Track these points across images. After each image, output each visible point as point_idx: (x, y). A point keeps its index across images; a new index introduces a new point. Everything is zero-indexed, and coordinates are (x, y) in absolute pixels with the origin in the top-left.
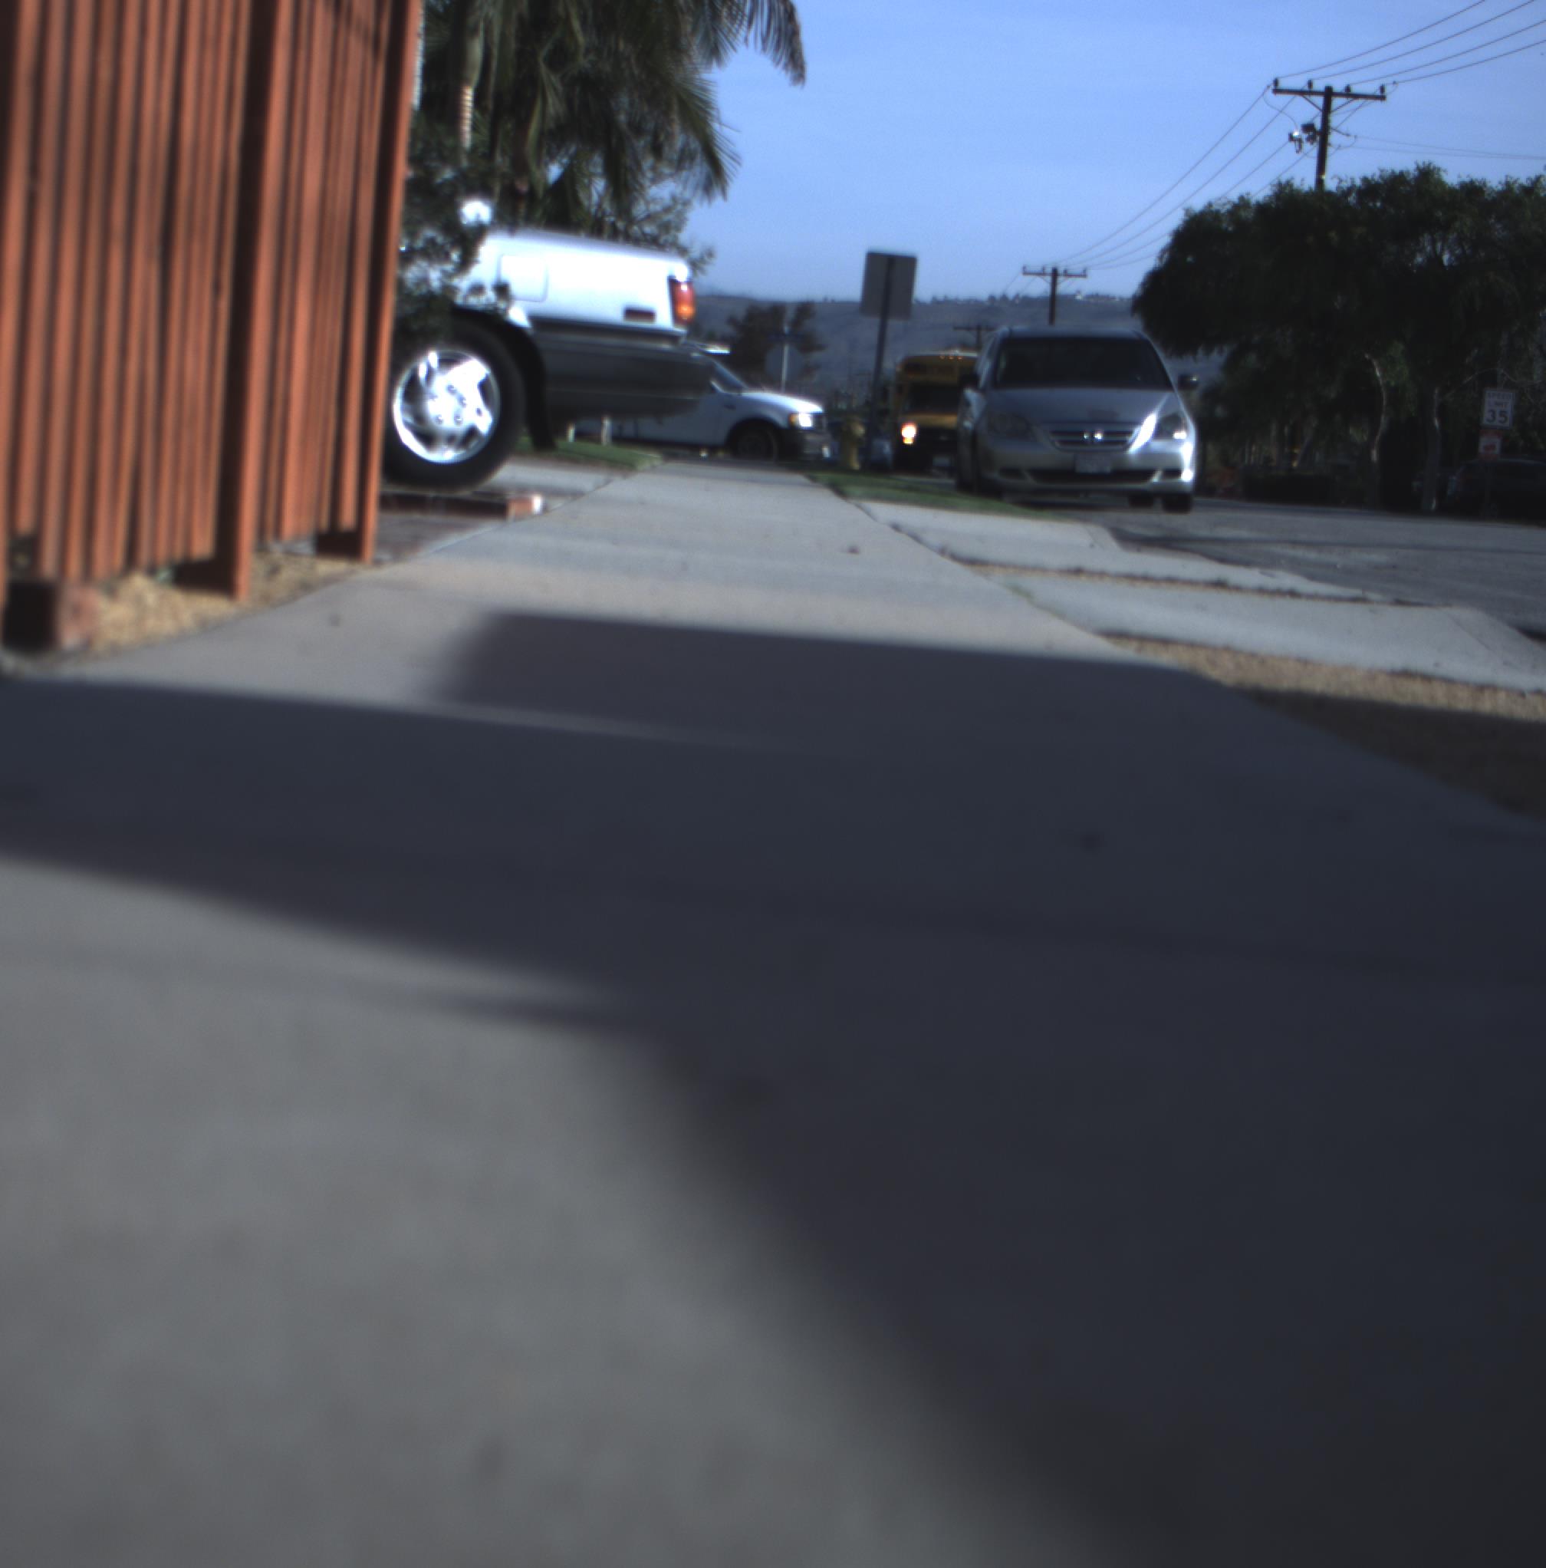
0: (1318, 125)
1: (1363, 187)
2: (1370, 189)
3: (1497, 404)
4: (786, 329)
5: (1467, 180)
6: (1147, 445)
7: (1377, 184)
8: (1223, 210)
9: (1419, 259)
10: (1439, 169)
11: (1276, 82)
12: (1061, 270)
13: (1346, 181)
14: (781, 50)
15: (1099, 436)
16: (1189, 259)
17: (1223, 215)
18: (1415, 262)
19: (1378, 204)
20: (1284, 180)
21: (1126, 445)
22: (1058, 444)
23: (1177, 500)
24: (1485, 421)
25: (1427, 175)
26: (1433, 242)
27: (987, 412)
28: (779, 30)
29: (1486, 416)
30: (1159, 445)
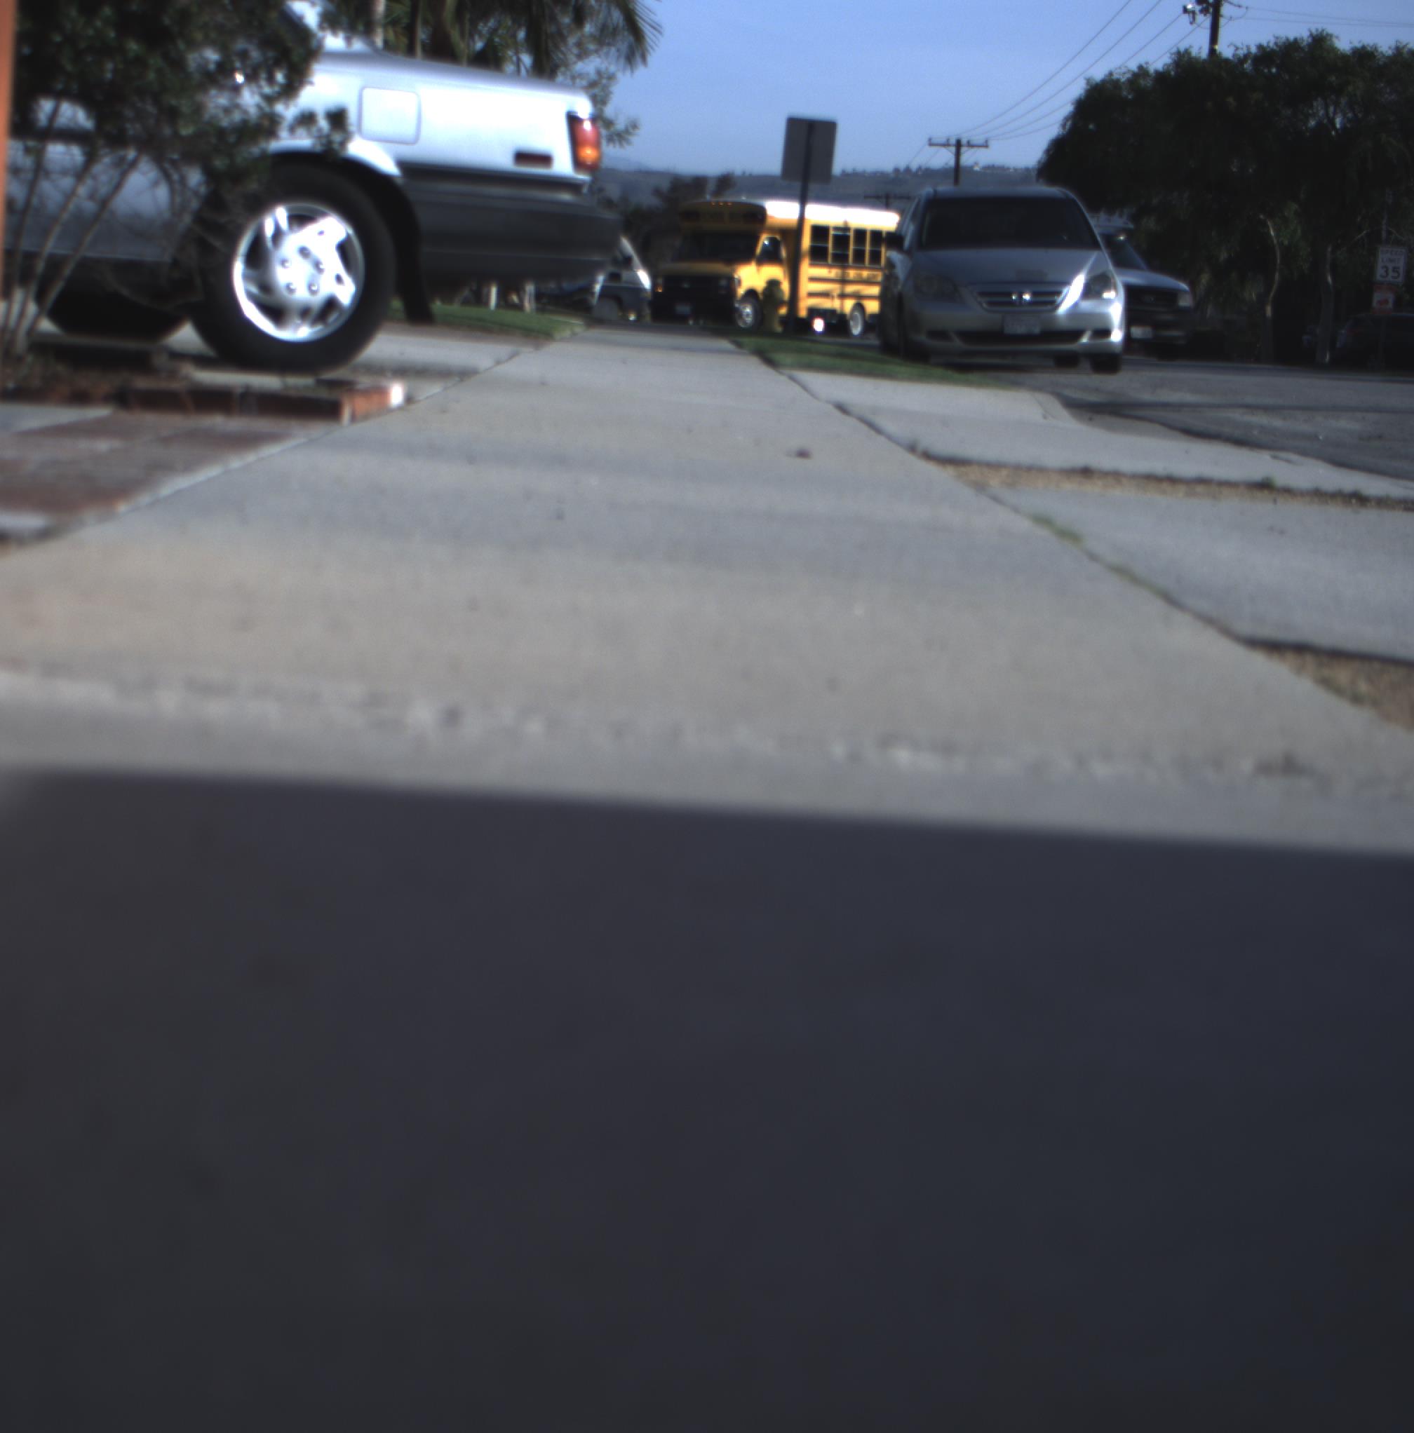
1: (1259, 54)
2: (1264, 56)
3: (1390, 260)
5: (1359, 45)
6: (1076, 305)
7: (1273, 51)
9: (1312, 123)
10: (1331, 36)
12: (964, 141)
13: (1242, 49)
15: (1027, 297)
16: (1091, 127)
17: (1123, 83)
18: (1309, 125)
19: (1273, 70)
20: (1182, 50)
21: (1057, 306)
22: (985, 305)
23: (1106, 361)
24: (1378, 278)
25: (1320, 41)
26: (1326, 107)
27: (913, 274)
29: (1379, 272)
30: (1087, 305)
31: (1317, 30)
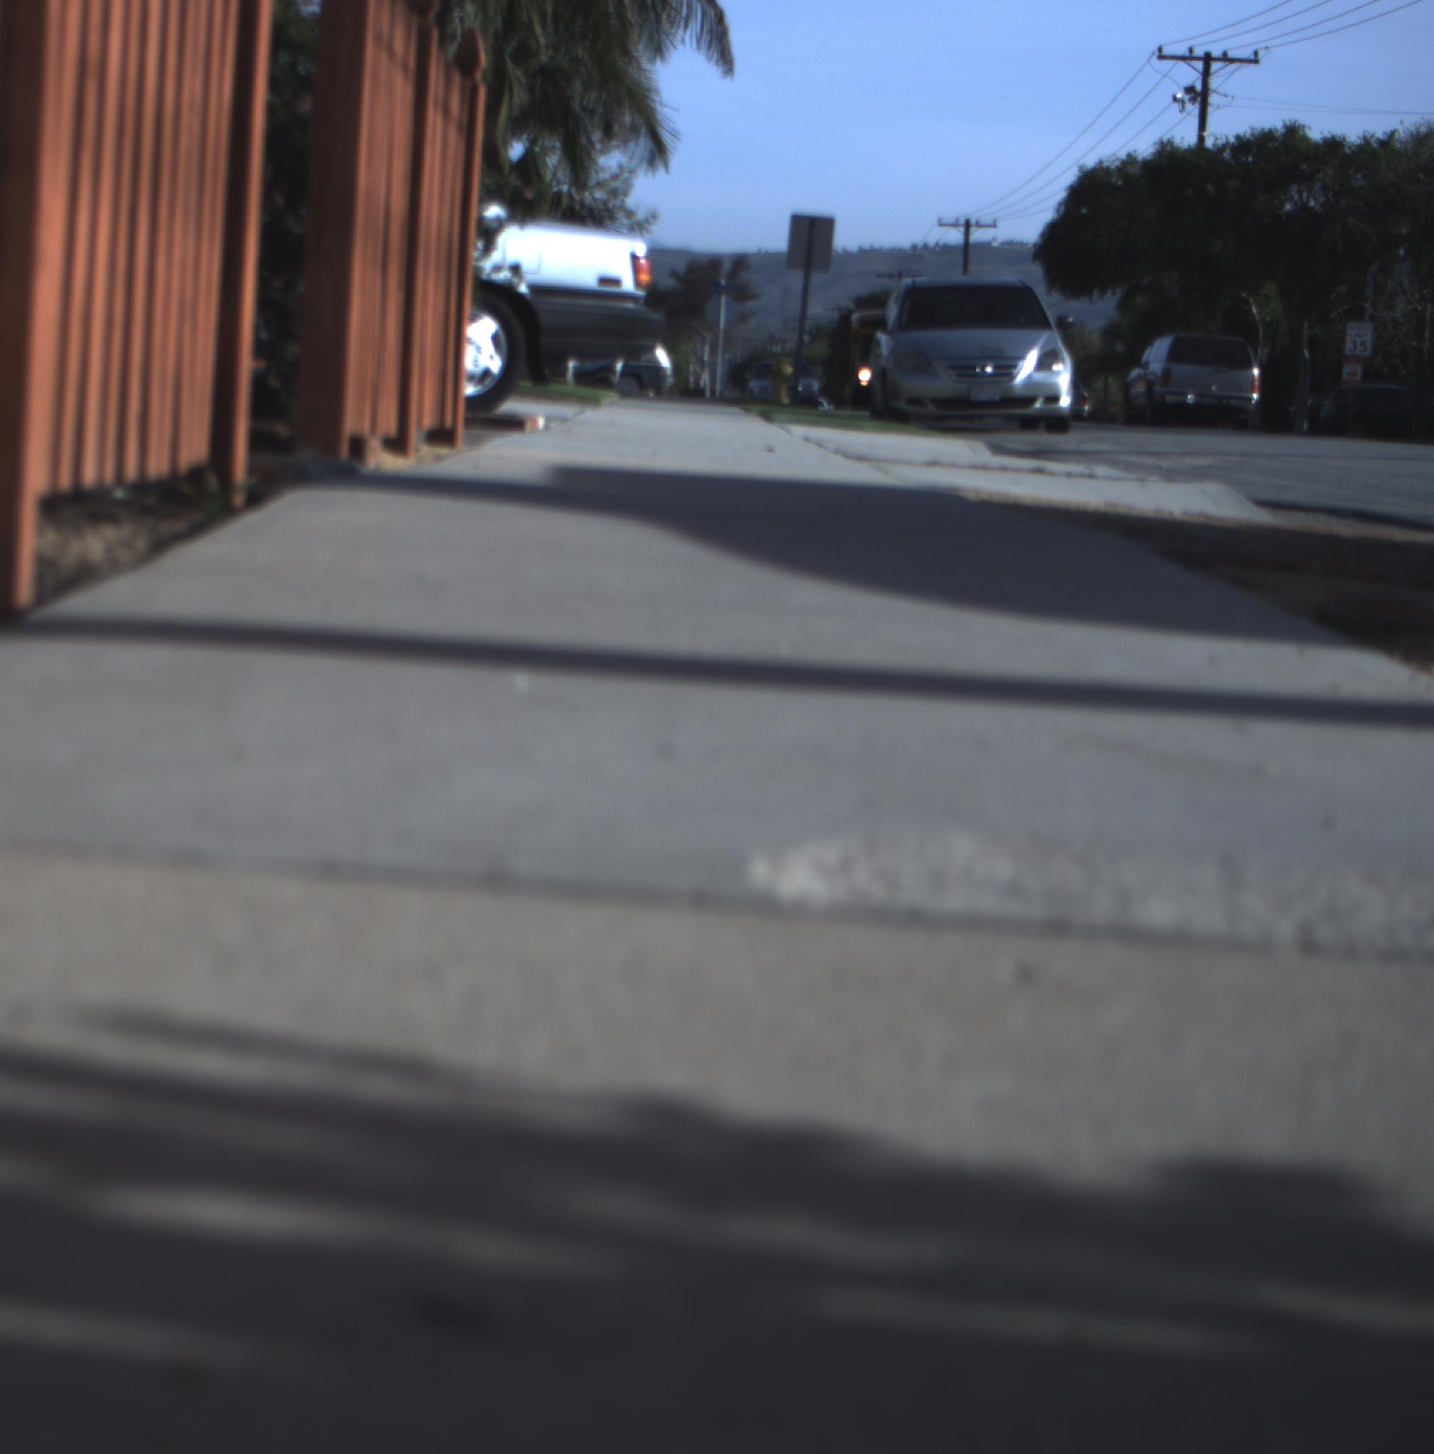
0: (1199, 87)
1: (1236, 144)
2: (1242, 146)
3: (1358, 335)
4: (723, 282)
5: (1329, 136)
6: (1030, 376)
7: (1249, 141)
8: (1113, 167)
9: (1288, 207)
10: (1304, 126)
11: (1160, 49)
12: (973, 222)
13: (1221, 139)
14: (713, 47)
15: (989, 370)
16: (1084, 211)
17: (1113, 170)
18: (1285, 209)
19: (1250, 159)
20: (1165, 139)
21: (1012, 377)
22: (954, 377)
23: (1058, 423)
24: (1347, 352)
25: (1293, 131)
26: (1300, 193)
27: (894, 351)
28: (711, 31)
29: (1349, 346)
30: (1040, 376)
31: (1290, 121)
